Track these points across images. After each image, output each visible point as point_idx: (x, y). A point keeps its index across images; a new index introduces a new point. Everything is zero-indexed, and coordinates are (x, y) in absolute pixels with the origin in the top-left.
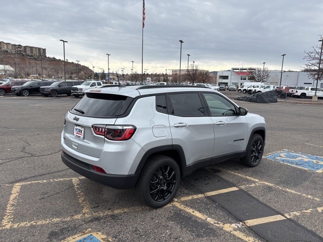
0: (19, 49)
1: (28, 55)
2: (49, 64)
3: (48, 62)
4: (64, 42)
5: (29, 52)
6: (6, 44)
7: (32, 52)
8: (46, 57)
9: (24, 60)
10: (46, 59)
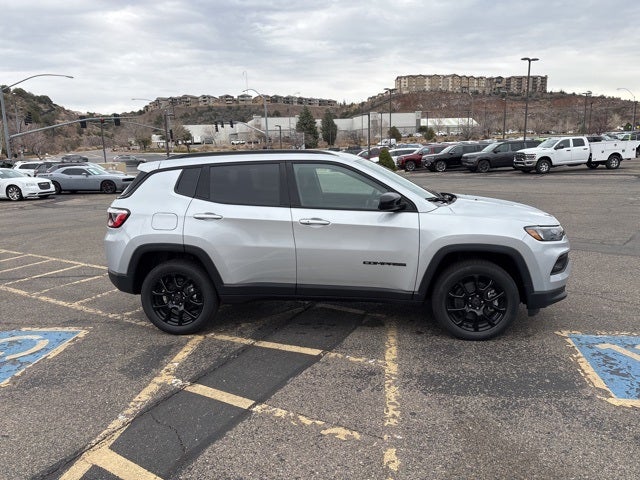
0: (498, 85)
1: (512, 94)
2: (549, 106)
3: (549, 103)
4: (530, 61)
5: (514, 89)
6: (478, 79)
7: (520, 86)
8: (545, 92)
9: (504, 104)
10: (545, 96)
